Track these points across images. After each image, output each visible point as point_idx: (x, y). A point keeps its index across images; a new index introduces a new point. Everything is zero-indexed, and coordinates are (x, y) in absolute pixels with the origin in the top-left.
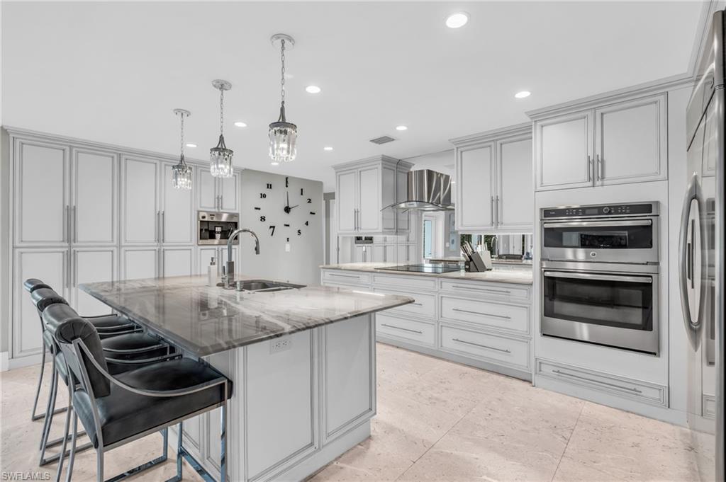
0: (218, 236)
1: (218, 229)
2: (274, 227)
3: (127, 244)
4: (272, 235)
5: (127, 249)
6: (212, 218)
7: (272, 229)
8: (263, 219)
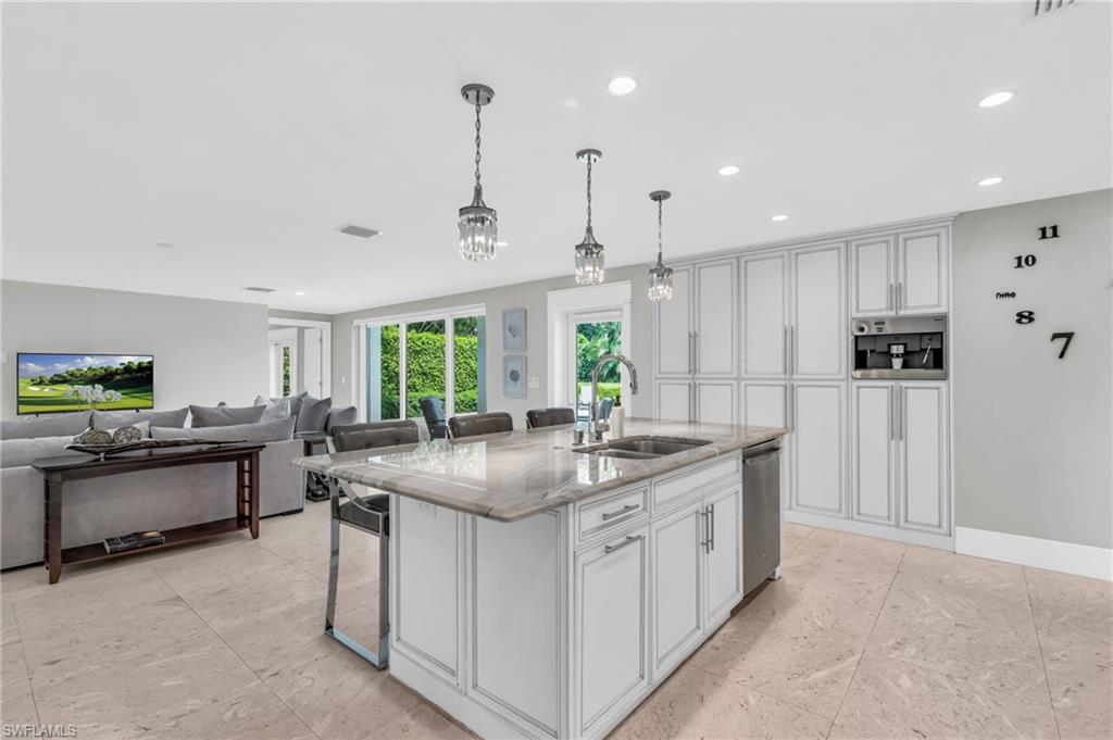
0: (897, 363)
1: (897, 349)
2: (1069, 336)
3: (748, 376)
4: (1062, 356)
5: (747, 382)
6: (880, 329)
7: (1063, 341)
8: (1025, 317)
